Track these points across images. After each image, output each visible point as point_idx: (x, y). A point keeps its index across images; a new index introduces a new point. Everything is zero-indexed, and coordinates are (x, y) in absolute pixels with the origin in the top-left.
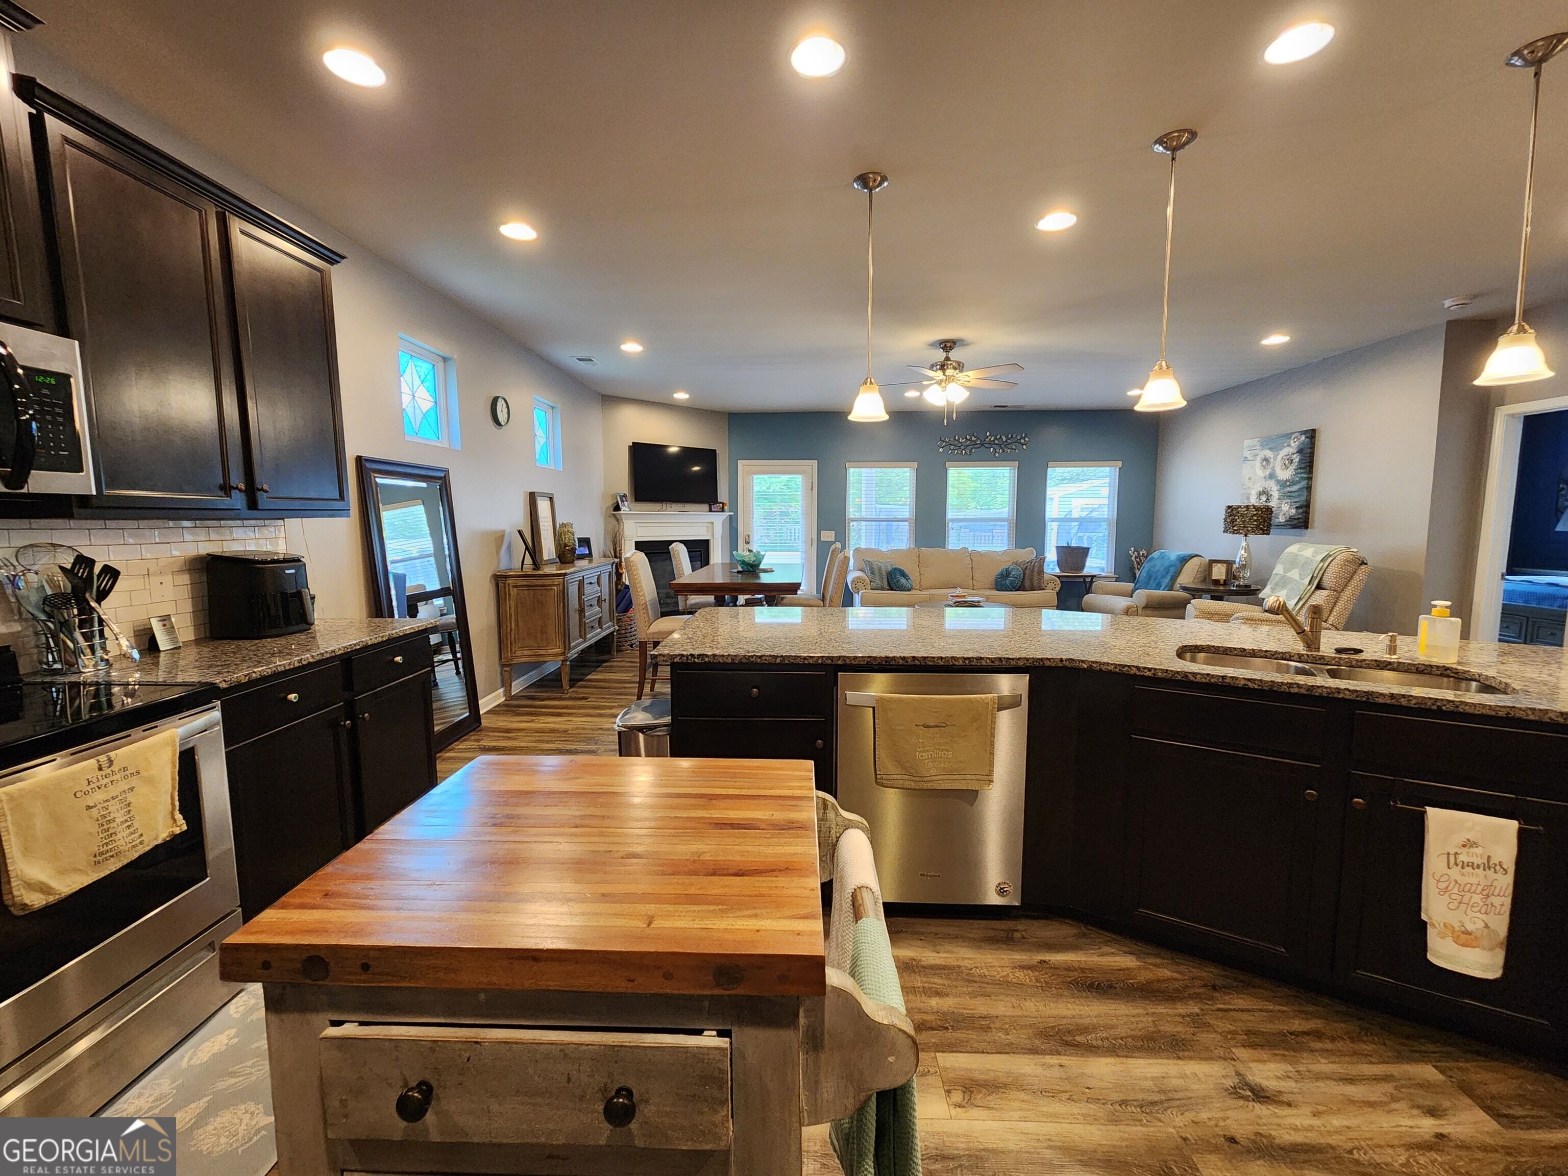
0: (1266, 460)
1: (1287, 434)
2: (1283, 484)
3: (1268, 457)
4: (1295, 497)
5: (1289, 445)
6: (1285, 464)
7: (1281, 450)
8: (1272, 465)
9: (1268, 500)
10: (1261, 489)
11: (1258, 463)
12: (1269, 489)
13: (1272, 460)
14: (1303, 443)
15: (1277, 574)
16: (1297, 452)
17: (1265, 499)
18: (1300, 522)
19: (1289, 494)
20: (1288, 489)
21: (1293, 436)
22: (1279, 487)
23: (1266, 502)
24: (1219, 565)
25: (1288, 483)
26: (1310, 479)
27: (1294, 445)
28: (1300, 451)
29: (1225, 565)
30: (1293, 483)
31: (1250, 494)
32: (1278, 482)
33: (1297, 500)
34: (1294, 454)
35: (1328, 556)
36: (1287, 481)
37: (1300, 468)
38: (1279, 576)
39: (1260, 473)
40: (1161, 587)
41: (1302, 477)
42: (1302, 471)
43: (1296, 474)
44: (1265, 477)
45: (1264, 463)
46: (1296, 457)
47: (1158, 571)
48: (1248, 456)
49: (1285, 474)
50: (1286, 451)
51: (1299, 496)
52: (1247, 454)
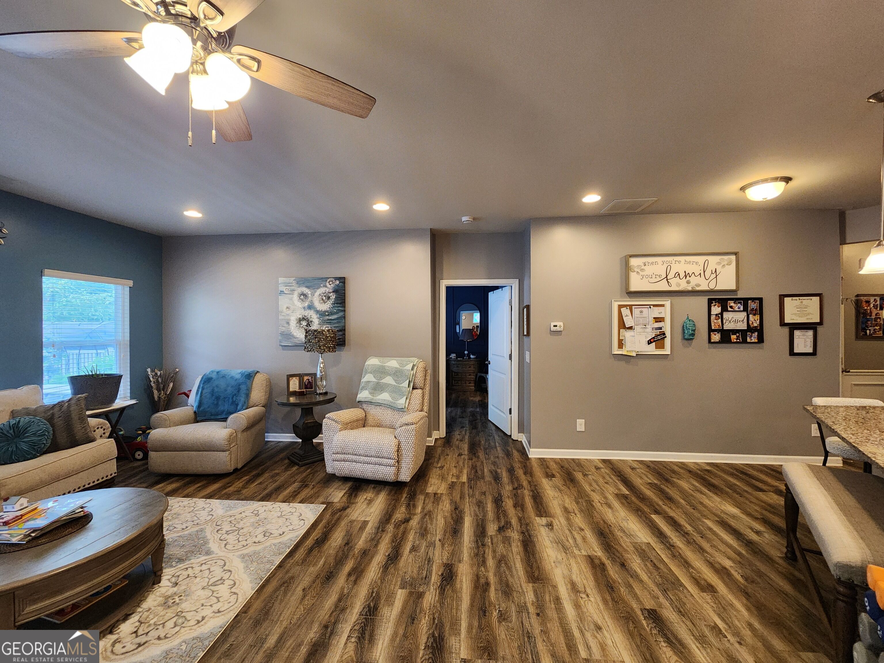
0: (305, 295)
1: (322, 278)
2: (322, 314)
3: (305, 292)
4: (335, 323)
5: (325, 286)
6: (323, 299)
7: (318, 288)
8: (310, 299)
9: (308, 325)
10: (301, 317)
11: (295, 296)
12: (309, 317)
13: (310, 295)
14: (338, 285)
15: (369, 382)
16: (333, 292)
17: (306, 324)
18: (341, 341)
19: (329, 321)
20: (327, 317)
21: (328, 281)
22: (318, 316)
23: (307, 326)
24: (294, 378)
25: (327, 313)
26: (344, 311)
27: (330, 287)
28: (335, 291)
29: (298, 378)
30: (331, 313)
31: (290, 320)
32: (317, 312)
33: (337, 325)
34: (330, 293)
35: (414, 366)
36: (325, 312)
37: (337, 303)
38: (372, 383)
39: (298, 304)
40: (237, 405)
41: (338, 310)
42: (339, 305)
43: (333, 307)
44: (304, 308)
45: (302, 297)
46: (333, 296)
47: (226, 390)
48: (284, 290)
49: (326, 307)
50: (322, 290)
51: (338, 323)
52: (282, 288)
